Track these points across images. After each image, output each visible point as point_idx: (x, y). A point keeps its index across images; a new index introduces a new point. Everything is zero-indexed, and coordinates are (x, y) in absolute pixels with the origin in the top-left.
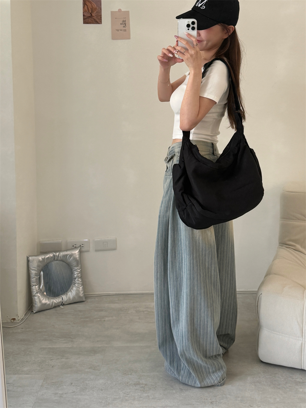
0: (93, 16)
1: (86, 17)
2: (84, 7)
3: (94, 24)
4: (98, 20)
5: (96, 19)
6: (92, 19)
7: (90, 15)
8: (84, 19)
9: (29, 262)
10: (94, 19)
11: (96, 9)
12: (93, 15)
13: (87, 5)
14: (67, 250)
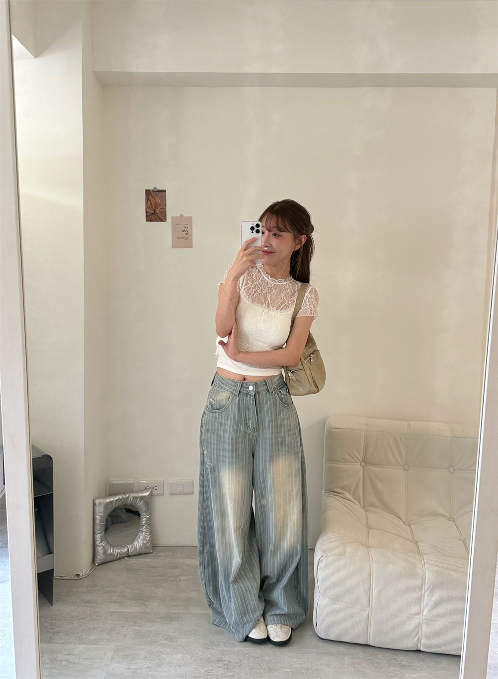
0: (157, 213)
1: (148, 214)
2: (146, 203)
3: (158, 221)
4: (162, 218)
5: (160, 216)
6: (156, 217)
7: (153, 212)
8: (146, 216)
9: (95, 506)
10: (158, 217)
11: (160, 205)
12: (157, 211)
13: (150, 201)
14: (137, 492)
